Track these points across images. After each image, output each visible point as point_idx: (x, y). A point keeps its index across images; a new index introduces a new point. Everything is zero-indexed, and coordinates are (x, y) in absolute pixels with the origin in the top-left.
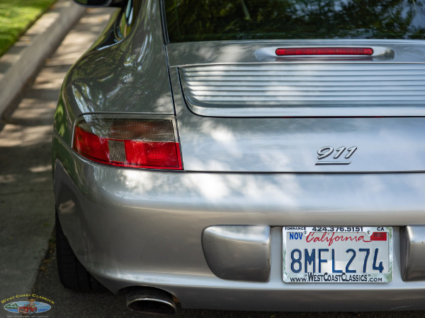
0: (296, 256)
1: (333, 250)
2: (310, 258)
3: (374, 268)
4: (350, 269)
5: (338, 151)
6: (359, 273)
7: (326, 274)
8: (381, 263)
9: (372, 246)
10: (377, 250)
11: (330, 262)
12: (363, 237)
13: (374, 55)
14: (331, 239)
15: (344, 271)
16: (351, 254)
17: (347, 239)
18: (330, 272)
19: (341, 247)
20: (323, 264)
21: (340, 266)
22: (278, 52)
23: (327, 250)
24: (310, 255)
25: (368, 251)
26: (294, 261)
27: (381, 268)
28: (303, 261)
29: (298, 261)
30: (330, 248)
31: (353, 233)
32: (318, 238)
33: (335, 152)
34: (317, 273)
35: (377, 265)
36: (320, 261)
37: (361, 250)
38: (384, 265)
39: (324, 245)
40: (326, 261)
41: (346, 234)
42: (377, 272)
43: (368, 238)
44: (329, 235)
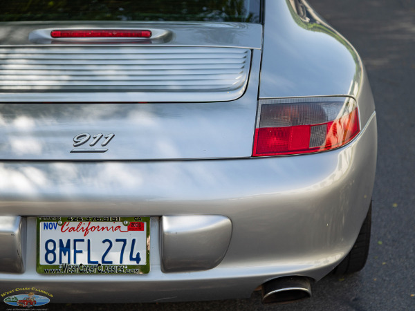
0: (51, 247)
1: (89, 241)
2: (65, 249)
3: (131, 259)
4: (106, 260)
5: (95, 138)
7: (81, 265)
8: (138, 254)
9: (130, 236)
10: (134, 241)
11: (85, 253)
12: (119, 227)
13: (152, 37)
14: (87, 229)
15: (100, 262)
16: (107, 244)
17: (103, 228)
18: (86, 263)
19: (96, 237)
20: (78, 255)
21: (96, 257)
22: (54, 34)
23: (83, 240)
24: (65, 245)
25: (125, 241)
26: (48, 251)
27: (138, 259)
28: (57, 251)
29: (53, 251)
30: (86, 239)
31: (109, 224)
32: (73, 228)
33: (92, 138)
34: (72, 264)
35: (134, 256)
36: (76, 252)
37: (117, 240)
38: (141, 256)
39: (80, 235)
40: (81, 252)
41: (102, 224)
42: (134, 263)
43: (125, 228)
44: (85, 225)
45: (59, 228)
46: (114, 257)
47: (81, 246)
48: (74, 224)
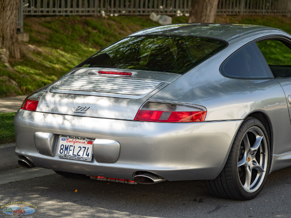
0: (62, 147)
2: (66, 149)
3: (86, 155)
4: (79, 154)
6: (81, 156)
7: (70, 155)
8: (89, 153)
9: (87, 146)
10: (88, 148)
11: (73, 150)
14: (75, 142)
15: (76, 155)
16: (80, 148)
18: (72, 155)
19: (77, 145)
21: (75, 153)
23: (72, 146)
24: (67, 147)
25: (85, 148)
26: (61, 149)
27: (88, 155)
28: (64, 149)
29: (62, 149)
30: (74, 145)
31: (82, 141)
33: (82, 108)
34: (68, 154)
36: (70, 150)
37: (83, 147)
39: (72, 144)
41: (80, 141)
42: (87, 156)
43: (86, 143)
44: (74, 140)
45: (66, 140)
46: (81, 153)
47: (72, 148)
48: (71, 140)
